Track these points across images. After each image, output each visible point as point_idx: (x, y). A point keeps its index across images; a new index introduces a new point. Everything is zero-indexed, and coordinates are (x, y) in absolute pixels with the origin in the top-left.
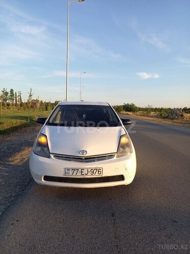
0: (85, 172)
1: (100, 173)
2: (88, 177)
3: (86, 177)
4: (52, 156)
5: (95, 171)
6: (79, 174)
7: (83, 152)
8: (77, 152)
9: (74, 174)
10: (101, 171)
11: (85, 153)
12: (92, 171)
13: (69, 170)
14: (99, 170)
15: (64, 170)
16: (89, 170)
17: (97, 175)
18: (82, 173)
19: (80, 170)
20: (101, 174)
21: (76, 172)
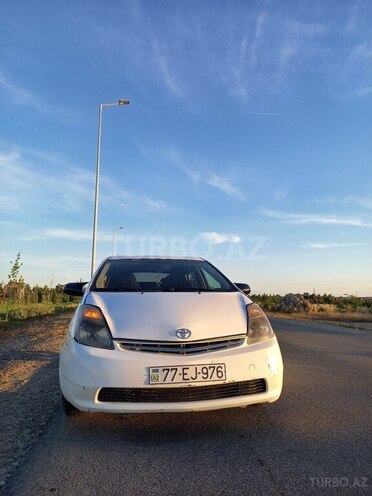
0: (191, 373)
1: (220, 374)
2: (198, 384)
3: (193, 384)
4: (117, 344)
5: (210, 372)
6: (178, 378)
7: (183, 332)
8: (170, 334)
9: (169, 380)
10: (223, 370)
11: (187, 335)
12: (205, 371)
13: (157, 371)
14: (218, 369)
15: (145, 372)
16: (199, 370)
17: (214, 381)
18: (185, 377)
19: (180, 370)
20: (223, 378)
21: (171, 374)
